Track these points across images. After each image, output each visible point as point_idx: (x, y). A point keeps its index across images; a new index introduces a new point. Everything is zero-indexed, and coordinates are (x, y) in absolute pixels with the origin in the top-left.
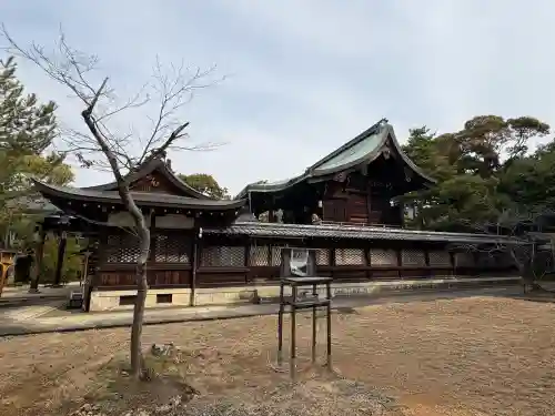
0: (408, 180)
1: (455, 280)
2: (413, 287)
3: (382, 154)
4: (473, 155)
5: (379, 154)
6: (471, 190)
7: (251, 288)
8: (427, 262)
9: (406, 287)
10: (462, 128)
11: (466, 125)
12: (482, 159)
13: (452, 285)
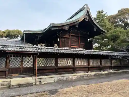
0: (95, 30)
1: (112, 71)
2: (95, 75)
3: (85, 19)
4: (120, 23)
5: (83, 19)
6: (120, 34)
7: (8, 80)
8: (101, 64)
9: (91, 76)
10: (117, 13)
11: (118, 12)
12: (123, 25)
13: (111, 73)
